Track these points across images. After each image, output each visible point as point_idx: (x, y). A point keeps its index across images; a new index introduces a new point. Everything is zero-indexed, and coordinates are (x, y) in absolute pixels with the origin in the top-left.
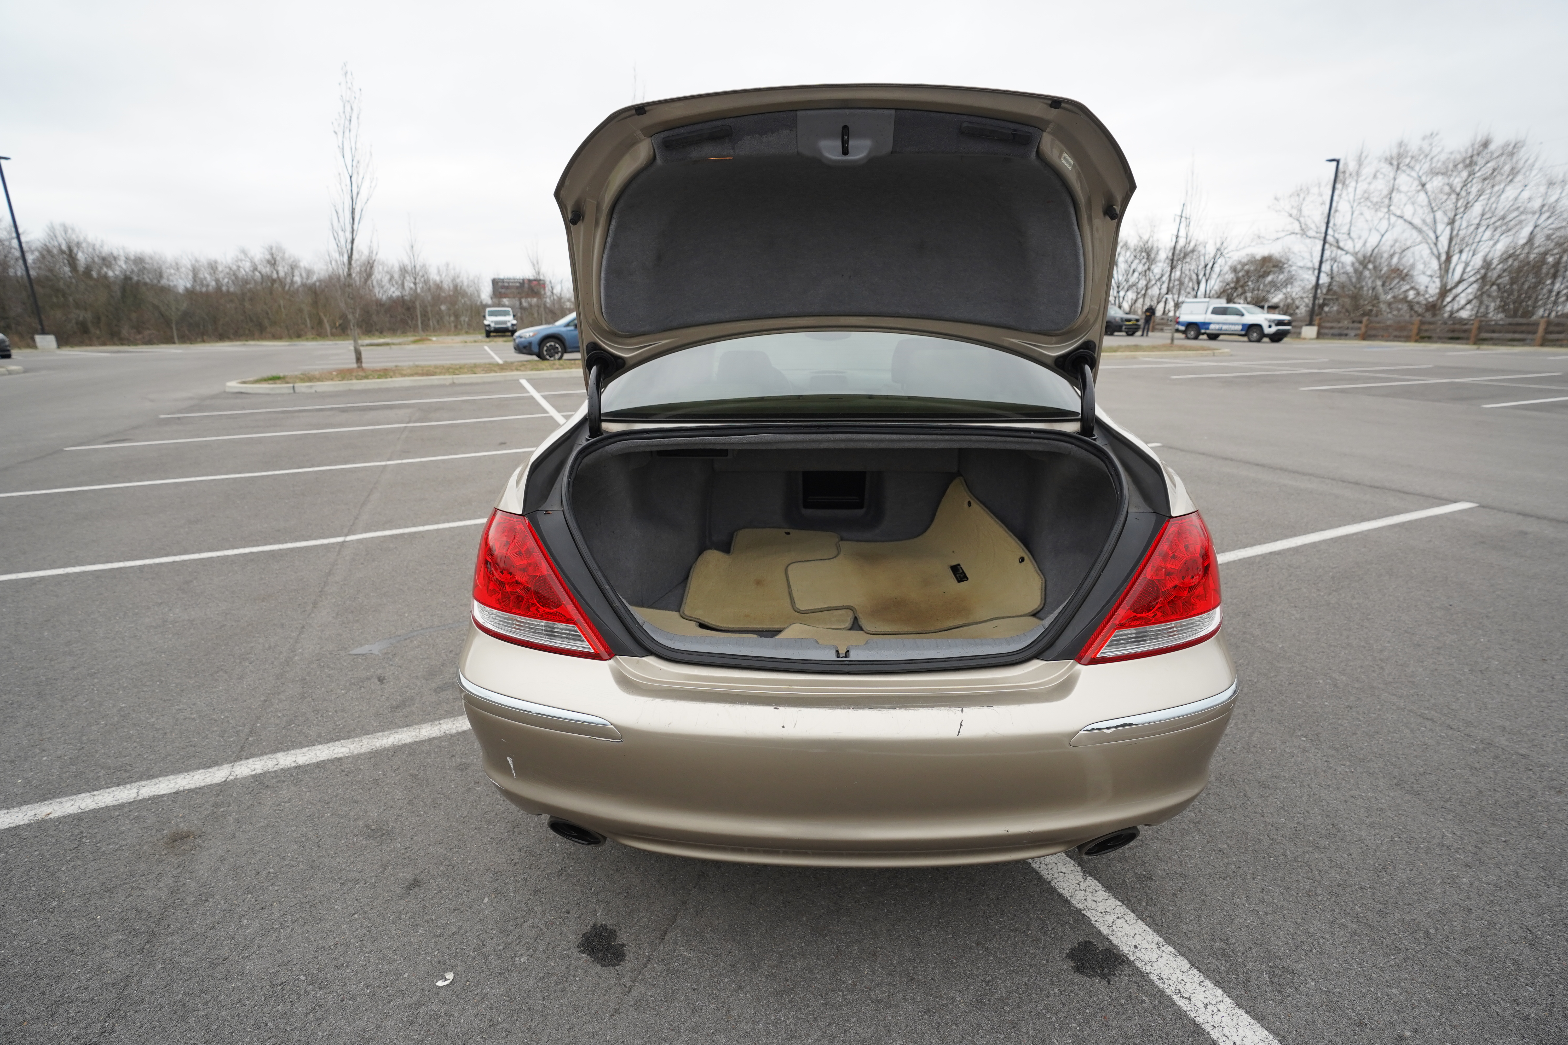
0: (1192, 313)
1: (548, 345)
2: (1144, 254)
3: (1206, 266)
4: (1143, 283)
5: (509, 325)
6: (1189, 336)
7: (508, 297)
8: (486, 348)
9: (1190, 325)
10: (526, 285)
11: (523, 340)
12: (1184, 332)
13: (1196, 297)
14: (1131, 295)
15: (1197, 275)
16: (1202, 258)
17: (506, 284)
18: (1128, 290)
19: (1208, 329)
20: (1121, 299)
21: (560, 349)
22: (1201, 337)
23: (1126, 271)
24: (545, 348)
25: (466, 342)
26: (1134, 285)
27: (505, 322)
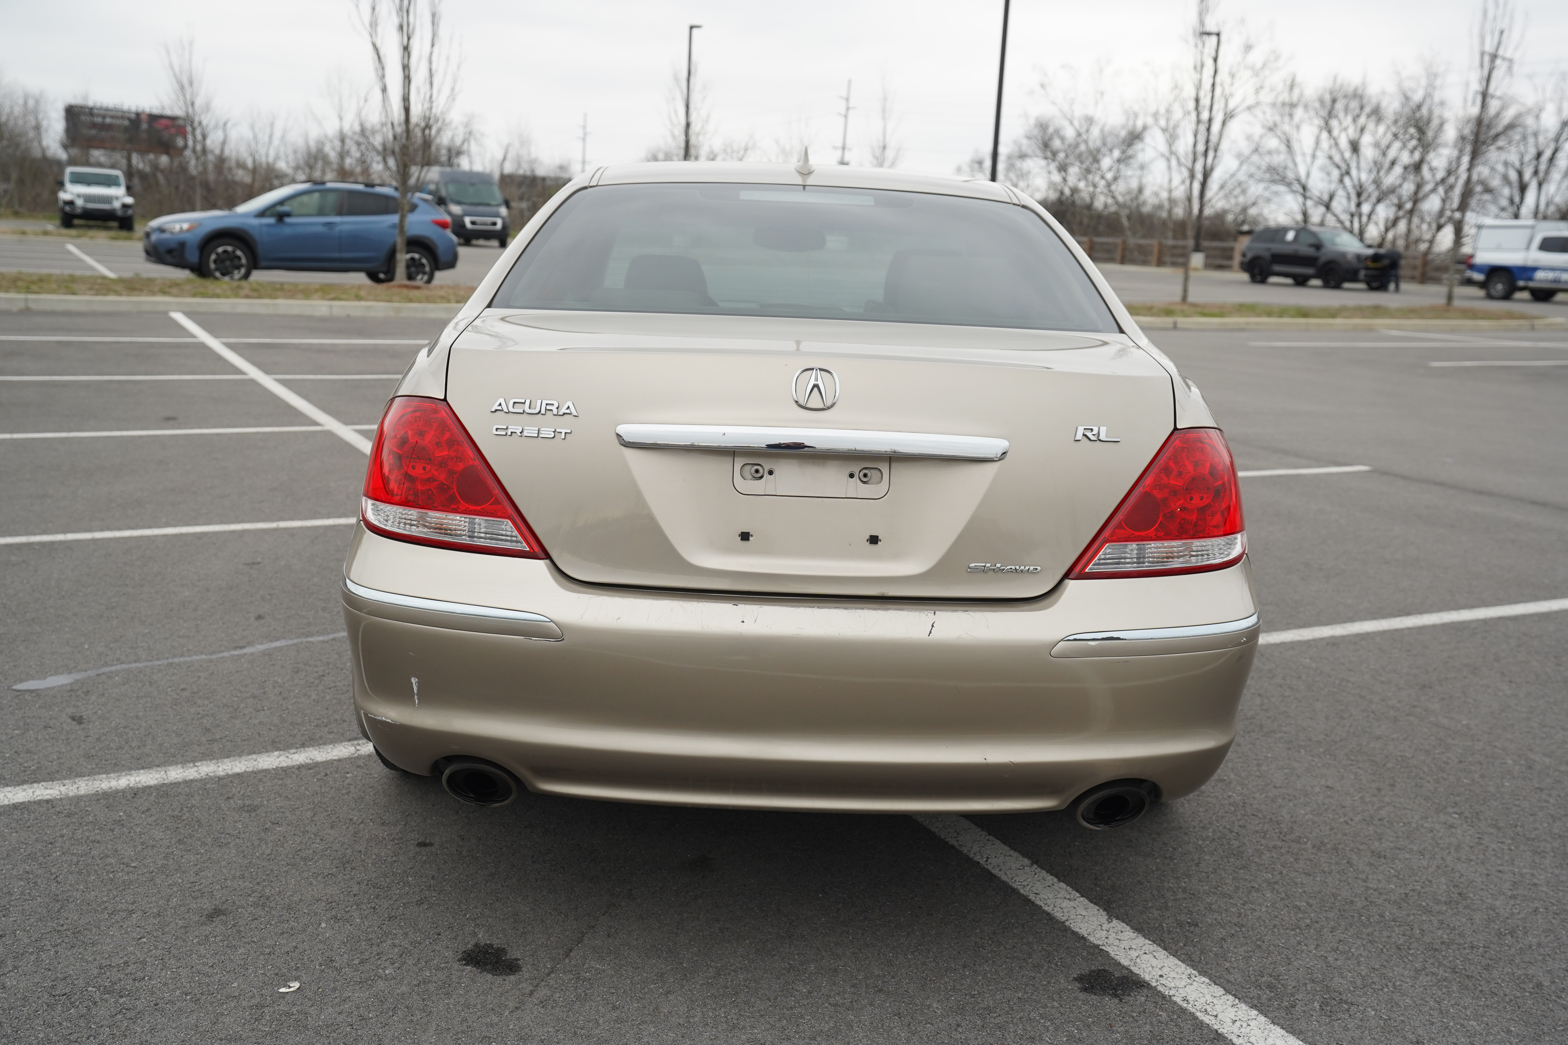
0: (1499, 248)
1: (220, 250)
2: (1412, 130)
3: (1539, 155)
4: (1408, 188)
5: (117, 205)
6: (1493, 292)
7: (104, 148)
8: (71, 248)
9: (1495, 272)
10: (144, 126)
11: (165, 236)
12: (1483, 285)
13: (1516, 216)
14: (1384, 212)
15: (1520, 174)
16: (1531, 140)
17: (99, 120)
18: (1379, 200)
19: (1530, 279)
20: (1364, 219)
21: (244, 261)
22: (1518, 295)
23: (1375, 163)
24: (213, 257)
25: (24, 233)
26: (1392, 190)
27: (108, 199)
